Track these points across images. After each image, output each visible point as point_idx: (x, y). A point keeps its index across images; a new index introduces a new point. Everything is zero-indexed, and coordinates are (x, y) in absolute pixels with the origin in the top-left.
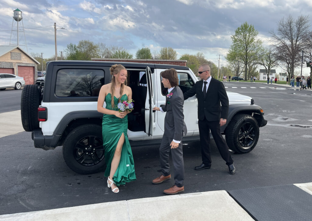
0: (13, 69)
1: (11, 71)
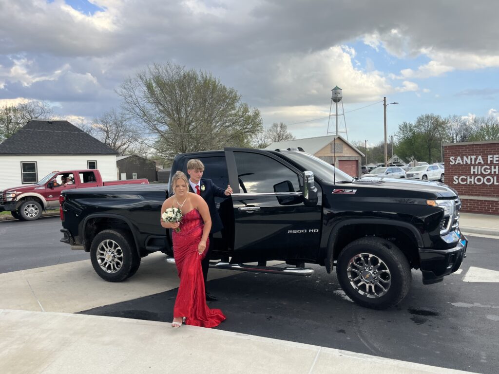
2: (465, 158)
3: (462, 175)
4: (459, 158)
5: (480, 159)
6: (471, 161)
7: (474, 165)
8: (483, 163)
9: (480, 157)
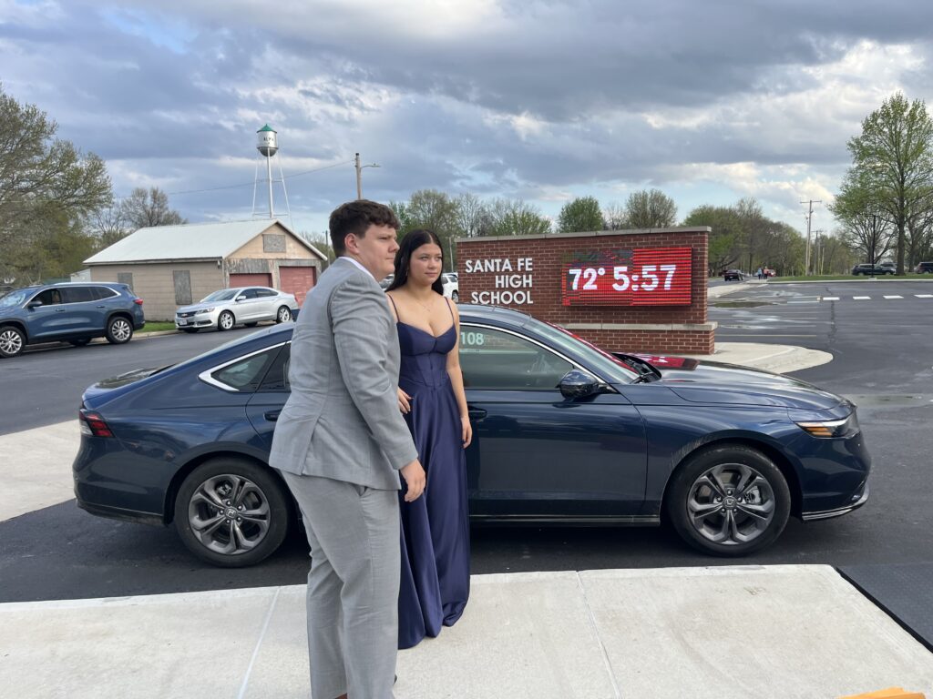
0: (269, 275)
1: (265, 279)
2: (486, 262)
3: (484, 290)
4: (478, 262)
5: (507, 265)
6: (495, 268)
7: (500, 274)
8: (511, 270)
9: (507, 261)
